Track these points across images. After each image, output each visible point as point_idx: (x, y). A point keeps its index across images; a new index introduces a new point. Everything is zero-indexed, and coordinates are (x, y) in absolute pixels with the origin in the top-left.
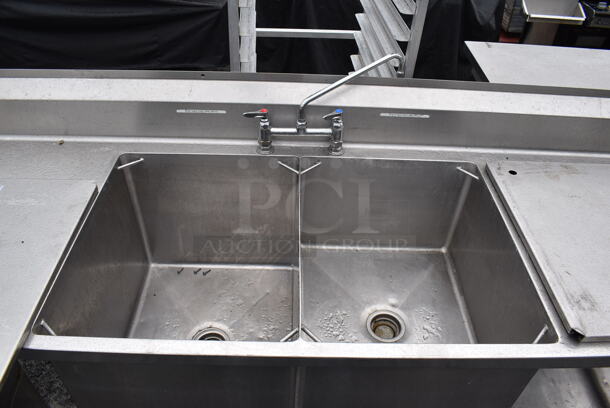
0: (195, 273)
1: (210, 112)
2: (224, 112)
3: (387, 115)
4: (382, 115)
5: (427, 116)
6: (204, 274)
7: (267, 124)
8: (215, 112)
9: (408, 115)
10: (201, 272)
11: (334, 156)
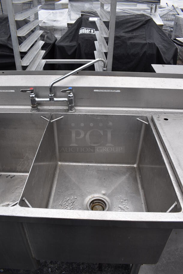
0: (7, 177)
1: (7, 91)
2: (14, 91)
3: (97, 91)
4: (95, 91)
5: (119, 91)
6: (11, 178)
7: (34, 96)
8: (9, 91)
9: (109, 91)
10: (9, 177)
11: (70, 112)
